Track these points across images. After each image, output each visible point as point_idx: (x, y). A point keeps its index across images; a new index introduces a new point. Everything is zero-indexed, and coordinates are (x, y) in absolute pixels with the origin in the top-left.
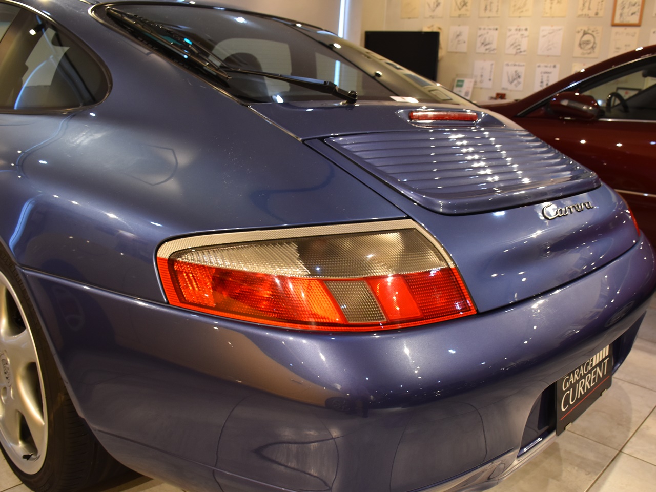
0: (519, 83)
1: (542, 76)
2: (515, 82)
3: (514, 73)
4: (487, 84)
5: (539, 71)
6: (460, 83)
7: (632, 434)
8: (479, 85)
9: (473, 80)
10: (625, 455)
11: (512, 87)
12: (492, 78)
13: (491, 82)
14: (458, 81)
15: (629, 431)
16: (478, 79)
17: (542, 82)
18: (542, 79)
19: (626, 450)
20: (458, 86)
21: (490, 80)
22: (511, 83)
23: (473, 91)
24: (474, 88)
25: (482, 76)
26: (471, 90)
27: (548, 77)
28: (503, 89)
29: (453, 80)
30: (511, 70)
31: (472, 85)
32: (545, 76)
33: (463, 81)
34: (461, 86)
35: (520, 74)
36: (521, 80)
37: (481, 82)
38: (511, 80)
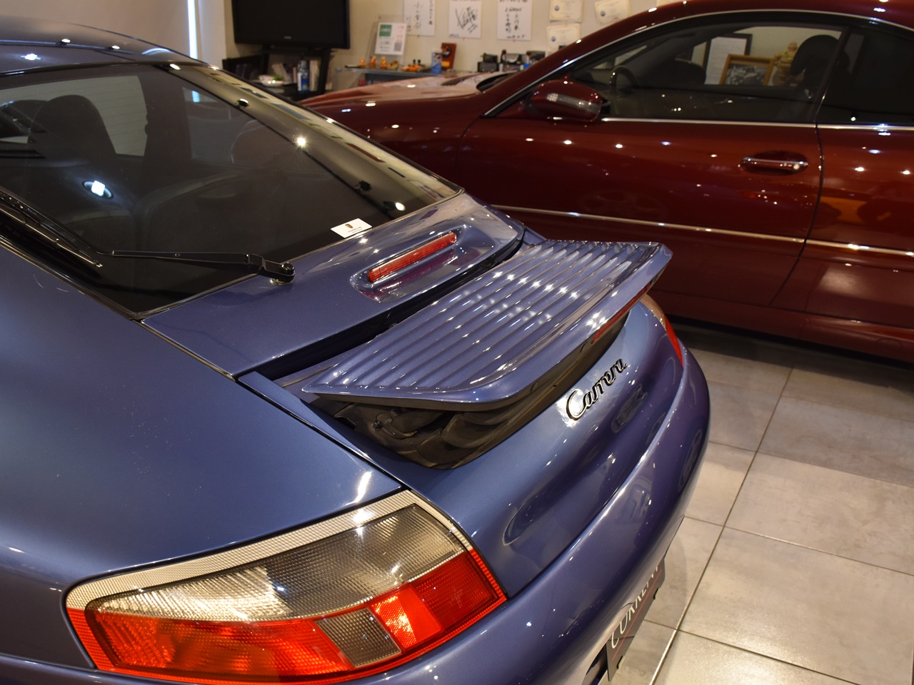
0: (475, 26)
1: (508, 15)
2: (469, 25)
3: (465, 10)
4: (426, 30)
5: (502, 6)
6: (385, 30)
7: (690, 598)
8: (414, 31)
9: (405, 25)
10: (684, 634)
11: (464, 32)
12: (433, 20)
13: (432, 27)
14: (383, 27)
15: (685, 595)
16: (413, 23)
17: (508, 24)
18: (508, 20)
19: (685, 628)
20: (382, 34)
21: (431, 23)
22: (463, 26)
23: (407, 42)
24: (407, 36)
25: (417, 17)
26: (403, 40)
27: (517, 16)
28: (452, 35)
29: (375, 25)
30: (461, 7)
31: (404, 32)
32: (513, 14)
33: (390, 27)
34: (388, 34)
35: (474, 13)
36: (477, 22)
37: (418, 26)
38: (462, 23)
